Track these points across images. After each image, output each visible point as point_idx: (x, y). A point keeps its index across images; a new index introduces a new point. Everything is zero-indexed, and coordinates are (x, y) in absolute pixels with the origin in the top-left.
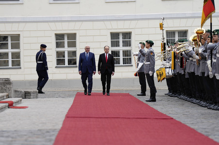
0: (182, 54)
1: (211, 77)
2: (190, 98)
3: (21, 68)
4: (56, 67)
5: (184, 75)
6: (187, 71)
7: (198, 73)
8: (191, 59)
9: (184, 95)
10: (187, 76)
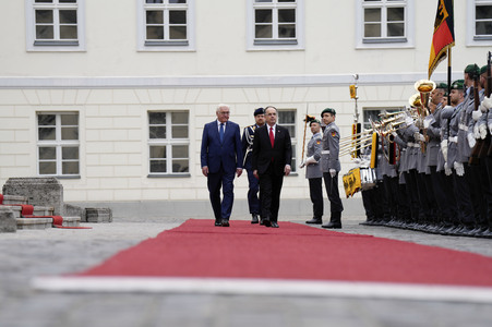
0: (392, 137)
1: (448, 172)
2: (408, 223)
3: (79, 177)
4: (149, 176)
5: (397, 178)
6: (402, 170)
7: (424, 169)
8: (410, 144)
9: (396, 220)
10: (402, 181)
